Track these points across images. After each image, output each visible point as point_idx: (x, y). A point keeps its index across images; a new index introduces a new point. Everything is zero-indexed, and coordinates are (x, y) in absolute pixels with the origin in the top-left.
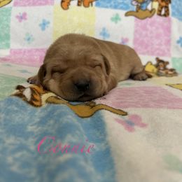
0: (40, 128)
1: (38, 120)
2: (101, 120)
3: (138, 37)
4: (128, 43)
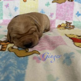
3: (58, 12)
4: (53, 15)
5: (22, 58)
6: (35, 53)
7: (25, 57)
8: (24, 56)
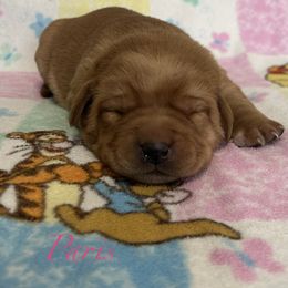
0: (31, 274)
1: (31, 253)
2: (182, 265)
3: (248, 26)
4: (229, 42)
5: (152, 249)
6: (216, 234)
7: (165, 247)
8: (158, 243)
